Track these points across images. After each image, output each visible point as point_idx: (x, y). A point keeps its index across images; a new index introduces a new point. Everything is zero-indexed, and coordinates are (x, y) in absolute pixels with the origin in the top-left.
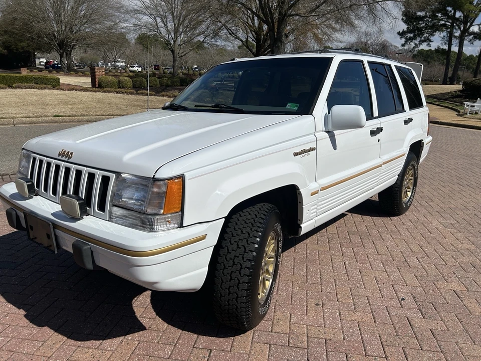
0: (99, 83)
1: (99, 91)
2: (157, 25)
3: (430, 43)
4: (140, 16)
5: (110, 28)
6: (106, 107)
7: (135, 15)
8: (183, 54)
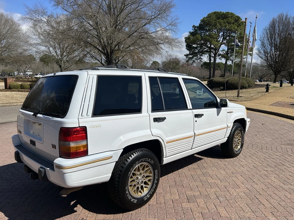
0: (9, 87)
1: (8, 91)
2: (50, 51)
3: (202, 60)
4: (40, 47)
5: (21, 53)
6: (9, 99)
7: (36, 47)
8: (66, 68)
